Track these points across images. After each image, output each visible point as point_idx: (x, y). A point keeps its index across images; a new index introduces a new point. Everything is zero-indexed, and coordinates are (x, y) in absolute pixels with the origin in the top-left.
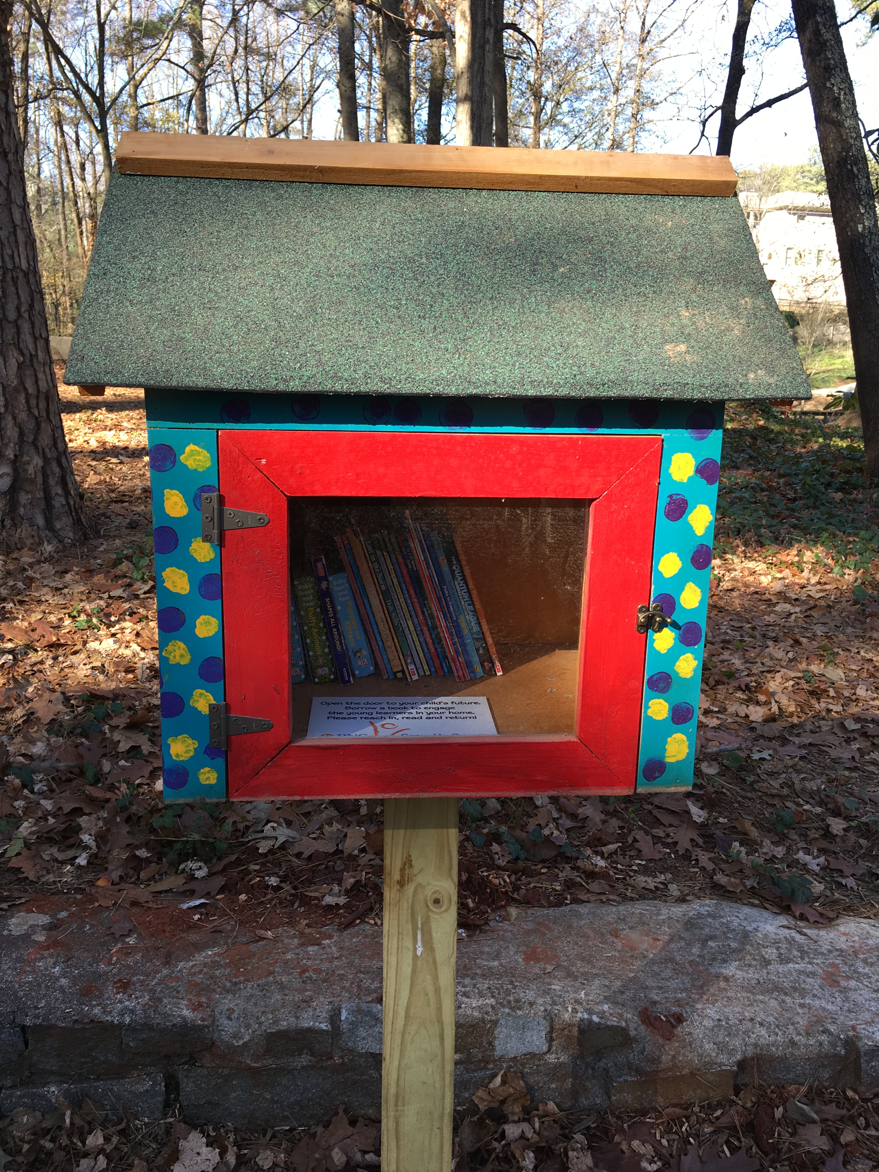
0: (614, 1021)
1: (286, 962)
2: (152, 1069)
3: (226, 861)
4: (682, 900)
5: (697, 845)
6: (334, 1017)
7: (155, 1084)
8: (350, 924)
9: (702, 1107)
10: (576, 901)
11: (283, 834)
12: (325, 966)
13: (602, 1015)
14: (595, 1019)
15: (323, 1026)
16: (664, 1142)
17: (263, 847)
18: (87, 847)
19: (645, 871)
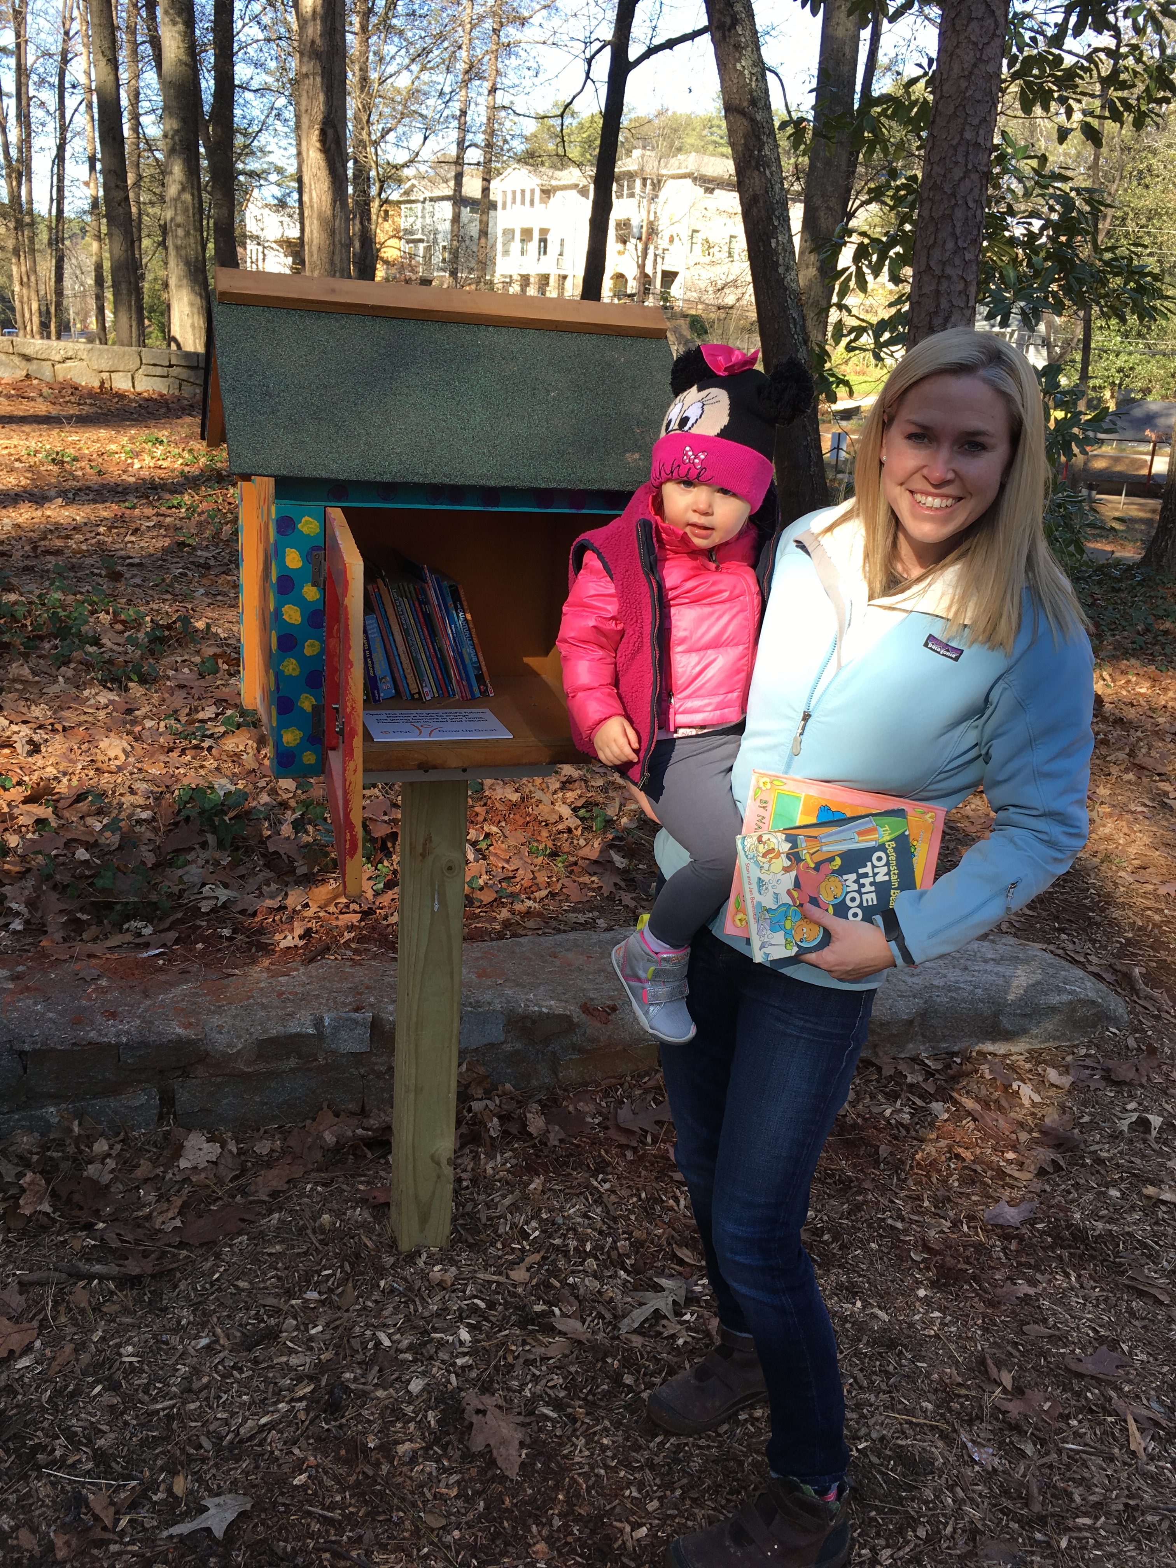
0: (560, 1011)
1: (262, 989)
2: (147, 1085)
3: (171, 919)
4: (609, 929)
5: (620, 888)
6: (318, 1023)
7: (150, 1098)
8: (312, 960)
9: (633, 1077)
10: (514, 935)
11: (223, 895)
12: (299, 990)
13: (550, 1007)
14: (545, 1010)
15: (310, 1031)
16: (603, 1104)
17: (205, 907)
18: (18, 914)
19: (574, 910)
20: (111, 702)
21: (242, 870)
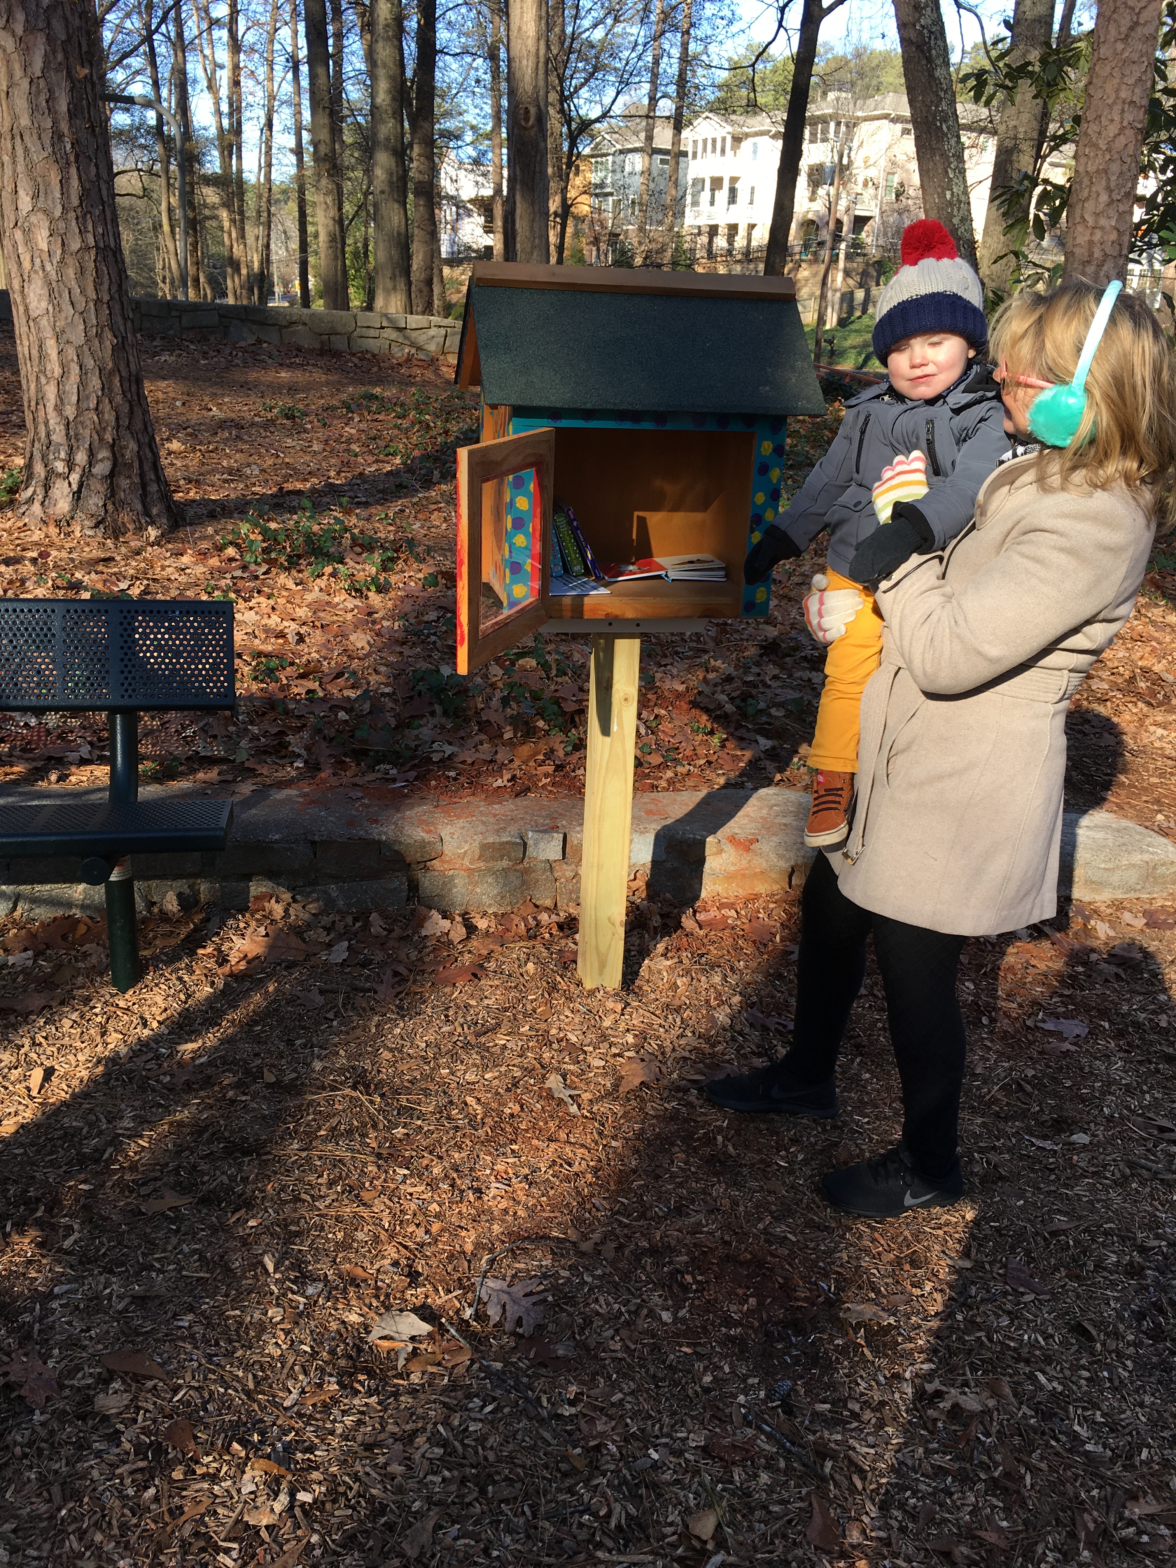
1: (481, 811)
2: (399, 874)
3: (411, 764)
6: (524, 836)
7: (401, 884)
8: (517, 795)
9: (767, 895)
10: (676, 790)
11: (449, 750)
12: (509, 813)
14: (698, 837)
17: (436, 758)
18: (299, 756)
20: (356, 607)
21: (462, 733)
